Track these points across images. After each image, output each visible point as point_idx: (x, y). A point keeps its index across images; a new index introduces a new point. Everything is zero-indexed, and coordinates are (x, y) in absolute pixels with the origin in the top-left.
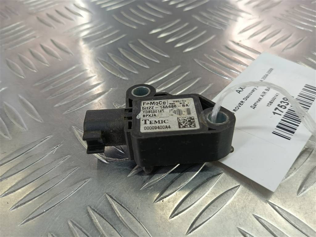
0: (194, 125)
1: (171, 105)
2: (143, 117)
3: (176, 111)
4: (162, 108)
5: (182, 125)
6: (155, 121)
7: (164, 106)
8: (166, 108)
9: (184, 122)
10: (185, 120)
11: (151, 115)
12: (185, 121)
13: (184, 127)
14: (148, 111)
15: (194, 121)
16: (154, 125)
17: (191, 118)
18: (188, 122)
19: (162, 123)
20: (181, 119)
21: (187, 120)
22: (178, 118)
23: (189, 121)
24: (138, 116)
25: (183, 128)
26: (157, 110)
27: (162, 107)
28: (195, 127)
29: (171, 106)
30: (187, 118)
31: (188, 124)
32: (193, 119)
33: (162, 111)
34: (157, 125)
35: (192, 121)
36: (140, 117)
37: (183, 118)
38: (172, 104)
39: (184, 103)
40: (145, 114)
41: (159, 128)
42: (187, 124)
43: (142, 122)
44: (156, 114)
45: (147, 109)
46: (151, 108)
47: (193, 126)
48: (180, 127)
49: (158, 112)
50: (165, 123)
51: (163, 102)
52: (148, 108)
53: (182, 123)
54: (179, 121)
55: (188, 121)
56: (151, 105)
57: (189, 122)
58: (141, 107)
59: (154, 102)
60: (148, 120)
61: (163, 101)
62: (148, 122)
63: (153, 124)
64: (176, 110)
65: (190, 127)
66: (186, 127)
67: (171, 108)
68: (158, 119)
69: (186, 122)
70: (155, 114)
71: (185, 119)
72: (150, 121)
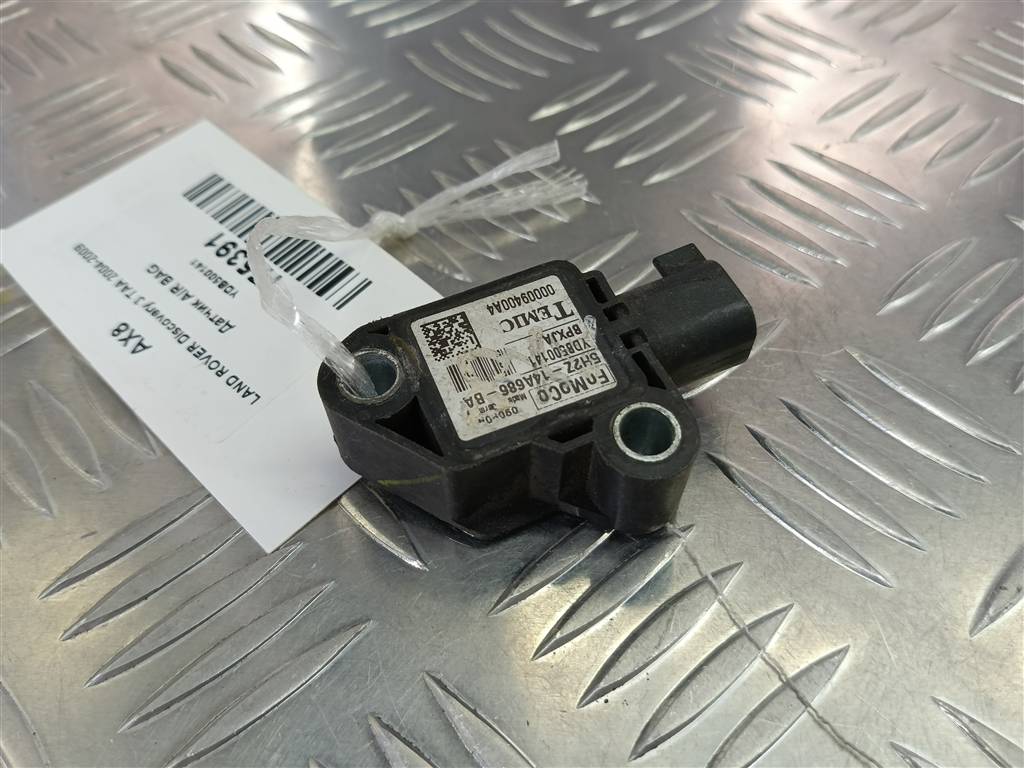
0: (429, 330)
1: (518, 393)
2: (577, 325)
3: (495, 372)
4: (539, 372)
5: (460, 325)
6: (537, 320)
7: (538, 382)
8: (527, 376)
9: (458, 334)
10: (459, 344)
11: (558, 336)
12: (457, 341)
13: (452, 319)
14: (577, 352)
15: (432, 346)
16: (535, 305)
17: (445, 355)
18: (447, 338)
19: (515, 318)
20: (469, 343)
21: (451, 346)
22: (479, 345)
23: (444, 343)
24: (595, 326)
25: (455, 316)
26: (550, 361)
27: (542, 376)
28: (423, 326)
29: (517, 387)
30: (455, 352)
31: (443, 330)
32: (436, 352)
33: (534, 360)
34: (525, 309)
35: (438, 346)
36: (586, 322)
37: (465, 349)
38: (517, 398)
39: (482, 411)
40: (577, 337)
41: (516, 299)
42: (447, 329)
43: (569, 307)
44: (547, 347)
45: (585, 359)
46: (573, 364)
47: (428, 326)
48: (463, 315)
49: (547, 356)
50: (506, 320)
51: (551, 401)
52: (580, 363)
53: (461, 330)
54: (472, 336)
55: (449, 341)
56: (581, 378)
57: (444, 337)
58: (603, 361)
59: (577, 391)
60: (558, 319)
61: (553, 405)
62: (554, 311)
63: (539, 310)
64: (497, 376)
65: (435, 323)
66: (447, 321)
67: (513, 378)
68: (533, 330)
69: (453, 338)
70: (549, 343)
71: (457, 348)
72: (550, 316)
